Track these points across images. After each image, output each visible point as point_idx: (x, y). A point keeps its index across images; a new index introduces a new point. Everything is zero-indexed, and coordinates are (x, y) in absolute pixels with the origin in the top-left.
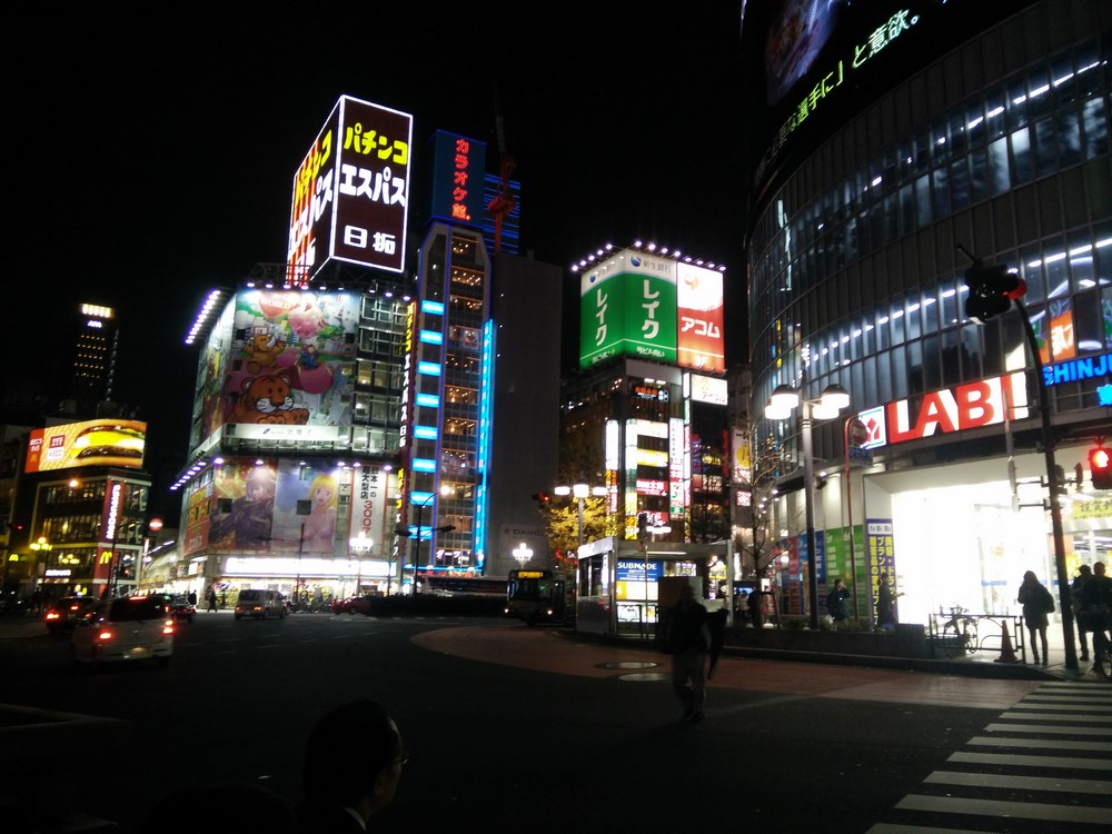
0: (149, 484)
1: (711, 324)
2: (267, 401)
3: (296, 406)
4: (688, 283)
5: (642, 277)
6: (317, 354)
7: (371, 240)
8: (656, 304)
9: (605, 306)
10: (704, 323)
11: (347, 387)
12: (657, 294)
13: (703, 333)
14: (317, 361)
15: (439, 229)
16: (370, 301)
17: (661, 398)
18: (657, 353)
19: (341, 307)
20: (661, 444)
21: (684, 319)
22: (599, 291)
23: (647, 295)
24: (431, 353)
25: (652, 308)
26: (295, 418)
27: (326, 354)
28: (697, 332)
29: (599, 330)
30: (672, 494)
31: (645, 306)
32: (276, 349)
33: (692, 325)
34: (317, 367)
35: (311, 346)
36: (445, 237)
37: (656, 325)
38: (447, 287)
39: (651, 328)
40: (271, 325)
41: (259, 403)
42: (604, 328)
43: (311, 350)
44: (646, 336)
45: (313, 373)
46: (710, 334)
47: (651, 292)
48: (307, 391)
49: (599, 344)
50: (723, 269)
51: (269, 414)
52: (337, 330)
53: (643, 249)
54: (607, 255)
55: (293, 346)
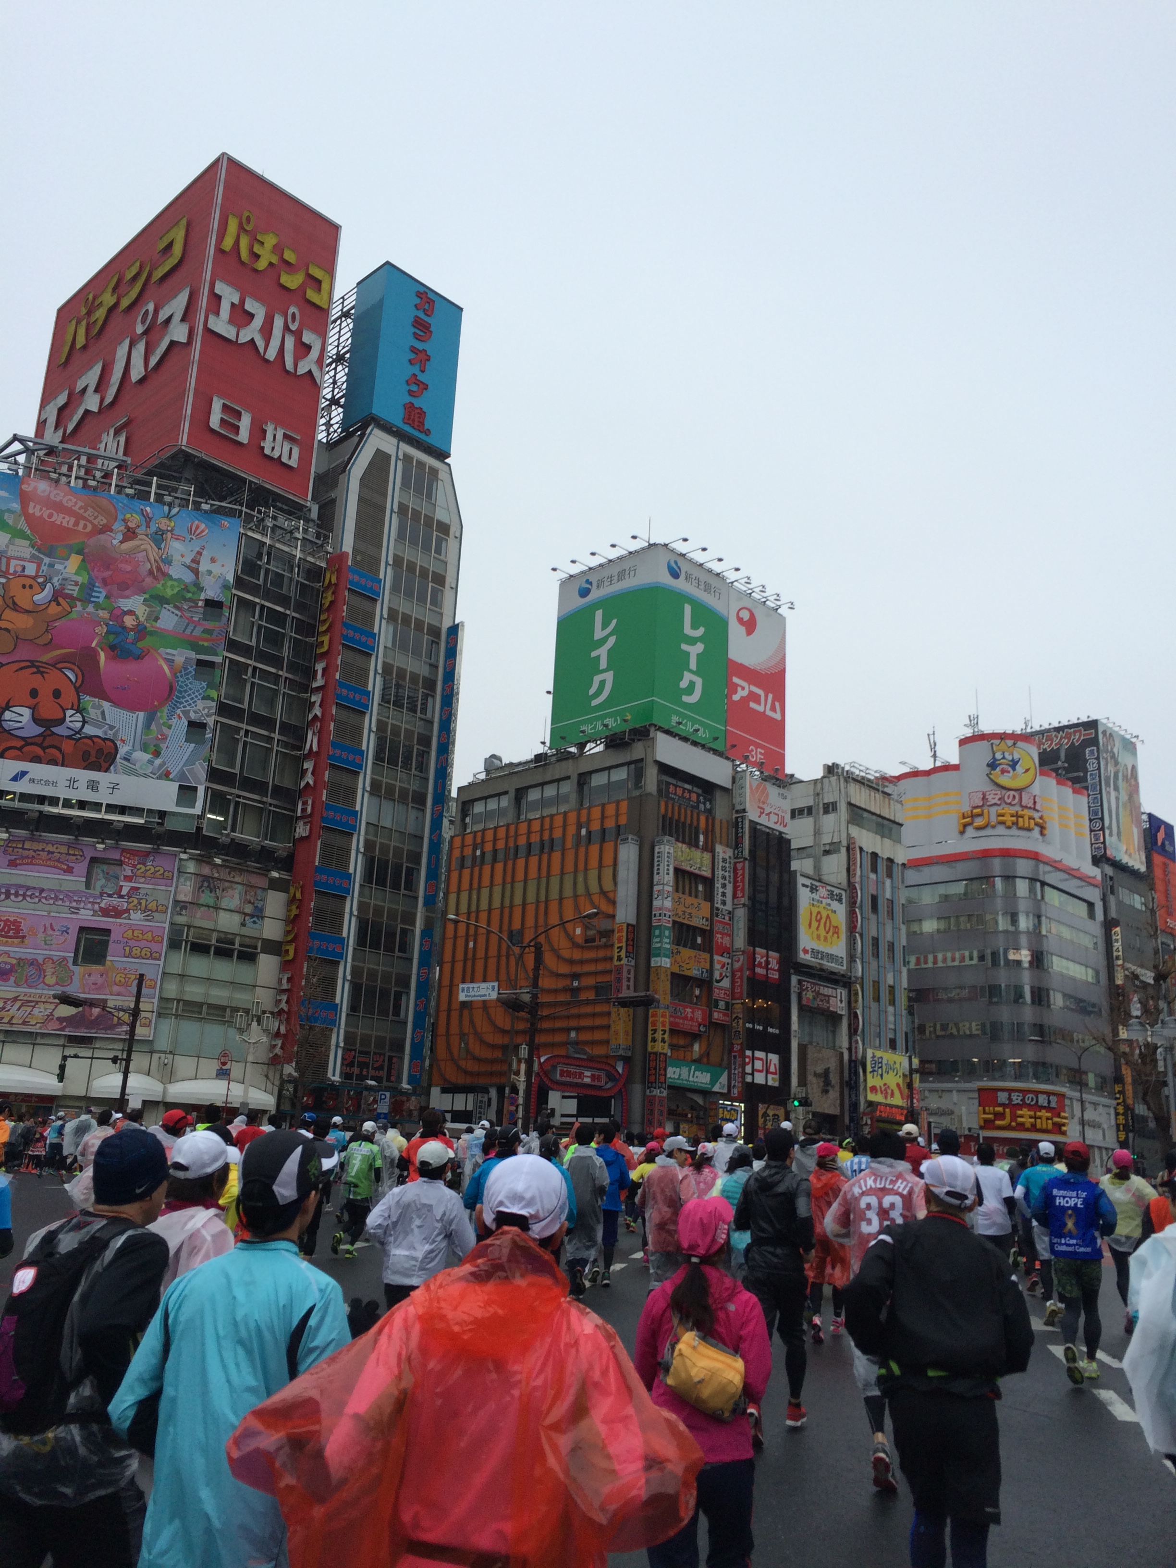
1: (771, 696)
2: (26, 712)
3: (89, 730)
5: (682, 598)
6: (141, 632)
7: (259, 432)
8: (700, 647)
9: (612, 640)
10: (760, 692)
11: (200, 704)
12: (701, 630)
13: (760, 708)
14: (140, 644)
15: (378, 440)
18: (696, 729)
20: (701, 887)
21: (736, 680)
22: (599, 614)
23: (688, 629)
25: (694, 652)
26: (86, 756)
27: (157, 633)
28: (752, 705)
29: (597, 679)
31: (684, 647)
32: (54, 609)
33: (745, 693)
34: (140, 657)
35: (131, 613)
36: (389, 458)
37: (699, 681)
39: (692, 684)
40: (47, 560)
42: (609, 676)
43: (129, 621)
44: (685, 698)
45: (129, 670)
46: (769, 713)
47: (694, 627)
48: (116, 703)
51: (27, 741)
52: (186, 589)
55: (91, 608)
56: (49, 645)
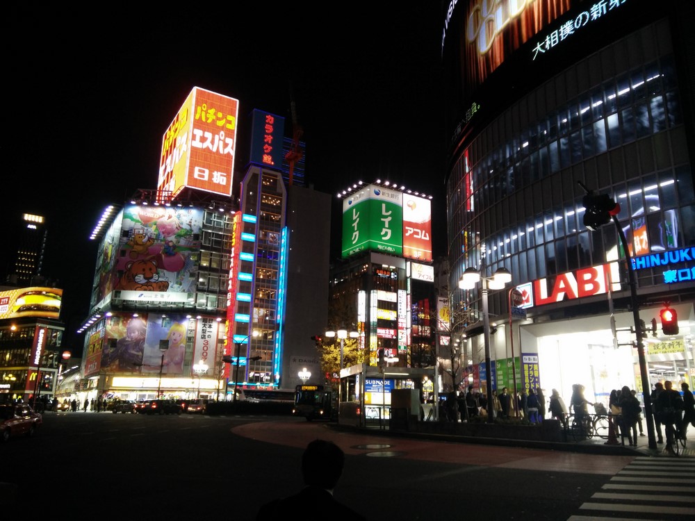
0: (63, 329)
1: (424, 232)
2: (142, 276)
3: (160, 279)
4: (409, 206)
5: (381, 202)
6: (174, 247)
7: (211, 176)
8: (390, 219)
9: (358, 219)
10: (419, 231)
11: (193, 267)
12: (390, 212)
13: (419, 237)
14: (175, 251)
15: (254, 170)
16: (210, 214)
17: (392, 277)
18: (390, 249)
19: (191, 217)
20: (393, 306)
21: (407, 228)
22: (354, 210)
23: (384, 213)
24: (247, 247)
25: (387, 221)
26: (160, 287)
27: (179, 247)
28: (415, 236)
29: (354, 234)
30: (399, 337)
31: (382, 219)
32: (148, 243)
33: (412, 232)
34: (174, 255)
35: (171, 241)
36: (257, 175)
37: (389, 232)
38: (258, 206)
39: (386, 233)
40: (146, 228)
41: (136, 277)
42: (357, 233)
43: (171, 244)
44: (383, 238)
45: (172, 259)
46: (423, 238)
47: (387, 211)
48: (168, 270)
49: (354, 243)
50: (431, 198)
51: (142, 285)
52: (188, 231)
53: (382, 185)
54: (360, 188)
55: (159, 241)
56: (148, 254)
